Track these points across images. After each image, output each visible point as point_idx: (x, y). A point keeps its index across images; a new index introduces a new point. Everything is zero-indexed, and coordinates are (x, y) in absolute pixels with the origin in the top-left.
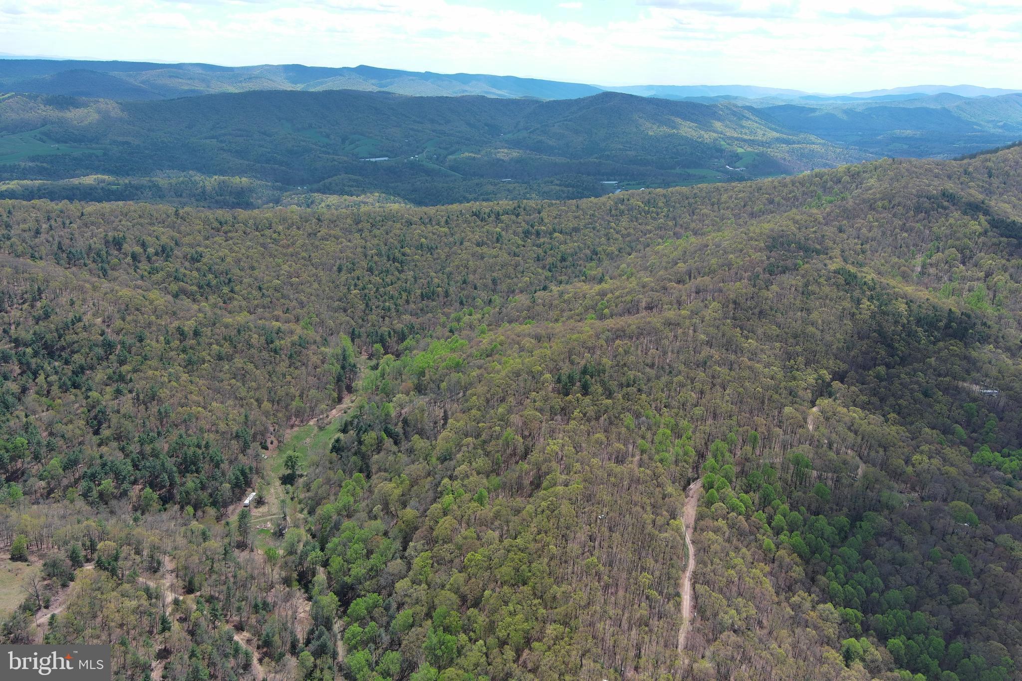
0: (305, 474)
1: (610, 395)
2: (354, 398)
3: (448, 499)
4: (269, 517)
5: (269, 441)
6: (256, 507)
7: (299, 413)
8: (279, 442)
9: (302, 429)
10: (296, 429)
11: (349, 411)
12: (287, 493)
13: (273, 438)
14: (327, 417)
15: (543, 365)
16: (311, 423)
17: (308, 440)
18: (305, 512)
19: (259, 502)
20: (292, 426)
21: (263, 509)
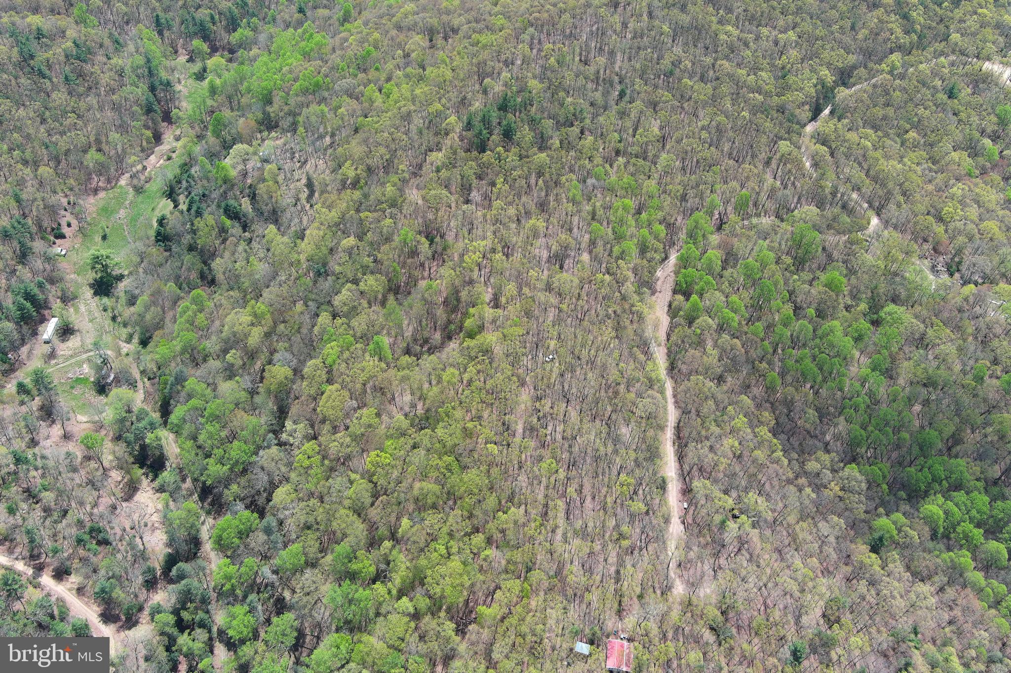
0: (126, 273)
1: (542, 143)
2: (178, 132)
3: (331, 350)
4: (85, 356)
5: (64, 223)
6: (63, 341)
7: (102, 169)
8: (79, 220)
9: (111, 194)
10: (102, 194)
11: (174, 155)
12: (105, 310)
13: (69, 217)
14: (145, 168)
15: (444, 101)
16: (123, 182)
17: (122, 213)
18: (136, 340)
19: (66, 331)
20: (96, 191)
21: (74, 342)
